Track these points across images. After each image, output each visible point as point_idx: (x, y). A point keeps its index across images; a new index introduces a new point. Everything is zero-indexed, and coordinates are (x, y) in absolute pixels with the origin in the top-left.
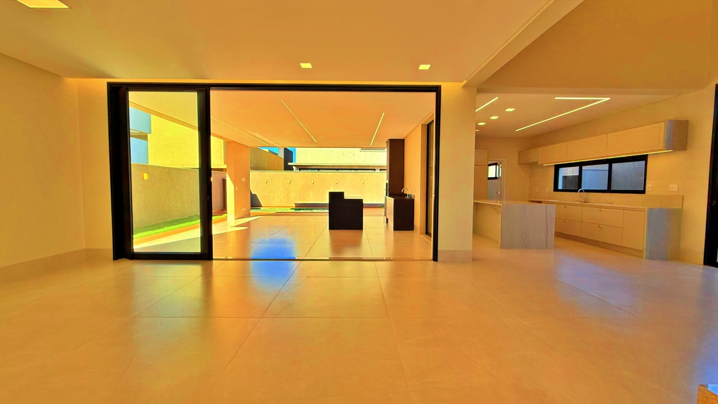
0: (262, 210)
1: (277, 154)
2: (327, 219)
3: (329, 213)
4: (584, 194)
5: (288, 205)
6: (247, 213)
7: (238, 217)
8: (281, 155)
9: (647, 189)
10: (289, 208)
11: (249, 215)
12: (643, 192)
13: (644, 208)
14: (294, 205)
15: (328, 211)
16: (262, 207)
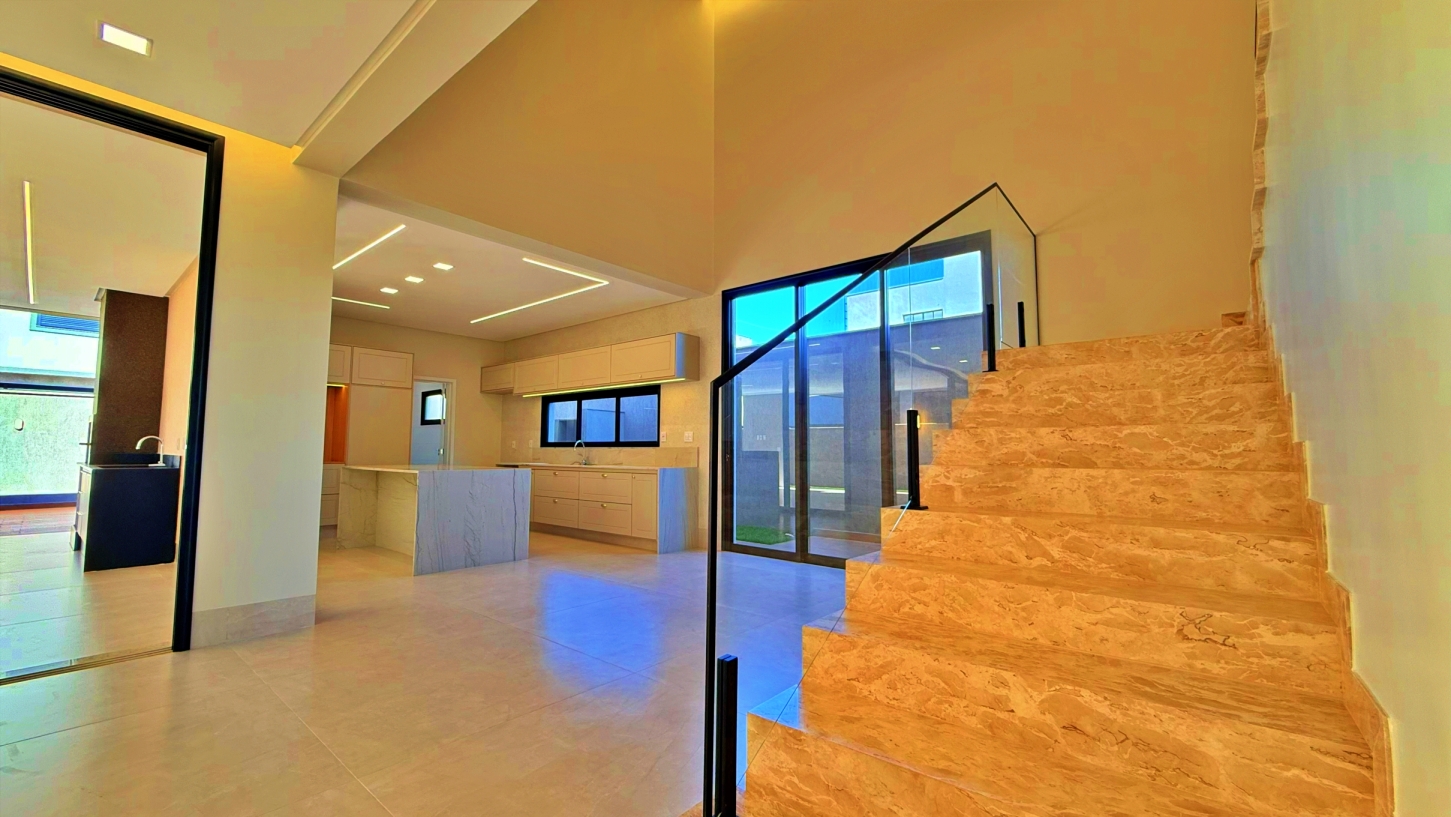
4: (584, 450)
9: (661, 440)
12: (656, 444)
13: (657, 468)
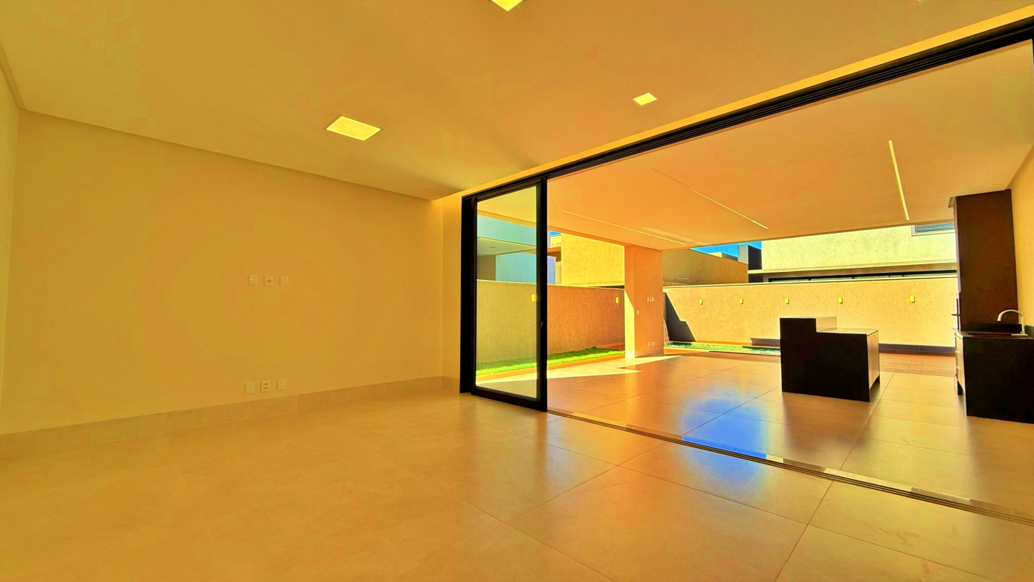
0: (695, 347)
1: (736, 259)
2: (776, 369)
3: (782, 356)
5: (739, 341)
6: (658, 349)
7: (642, 354)
8: (744, 258)
10: (741, 346)
11: (661, 353)
14: (751, 342)
15: (779, 353)
16: (694, 341)
